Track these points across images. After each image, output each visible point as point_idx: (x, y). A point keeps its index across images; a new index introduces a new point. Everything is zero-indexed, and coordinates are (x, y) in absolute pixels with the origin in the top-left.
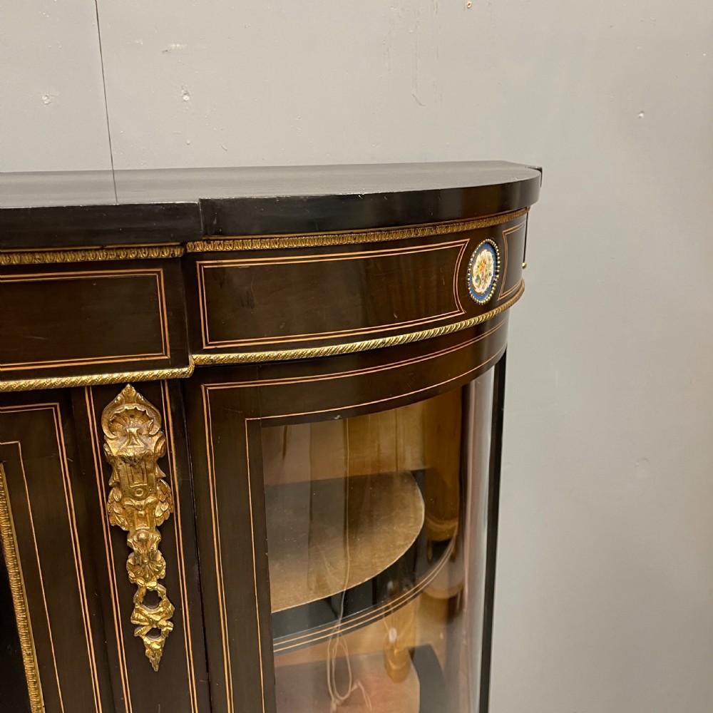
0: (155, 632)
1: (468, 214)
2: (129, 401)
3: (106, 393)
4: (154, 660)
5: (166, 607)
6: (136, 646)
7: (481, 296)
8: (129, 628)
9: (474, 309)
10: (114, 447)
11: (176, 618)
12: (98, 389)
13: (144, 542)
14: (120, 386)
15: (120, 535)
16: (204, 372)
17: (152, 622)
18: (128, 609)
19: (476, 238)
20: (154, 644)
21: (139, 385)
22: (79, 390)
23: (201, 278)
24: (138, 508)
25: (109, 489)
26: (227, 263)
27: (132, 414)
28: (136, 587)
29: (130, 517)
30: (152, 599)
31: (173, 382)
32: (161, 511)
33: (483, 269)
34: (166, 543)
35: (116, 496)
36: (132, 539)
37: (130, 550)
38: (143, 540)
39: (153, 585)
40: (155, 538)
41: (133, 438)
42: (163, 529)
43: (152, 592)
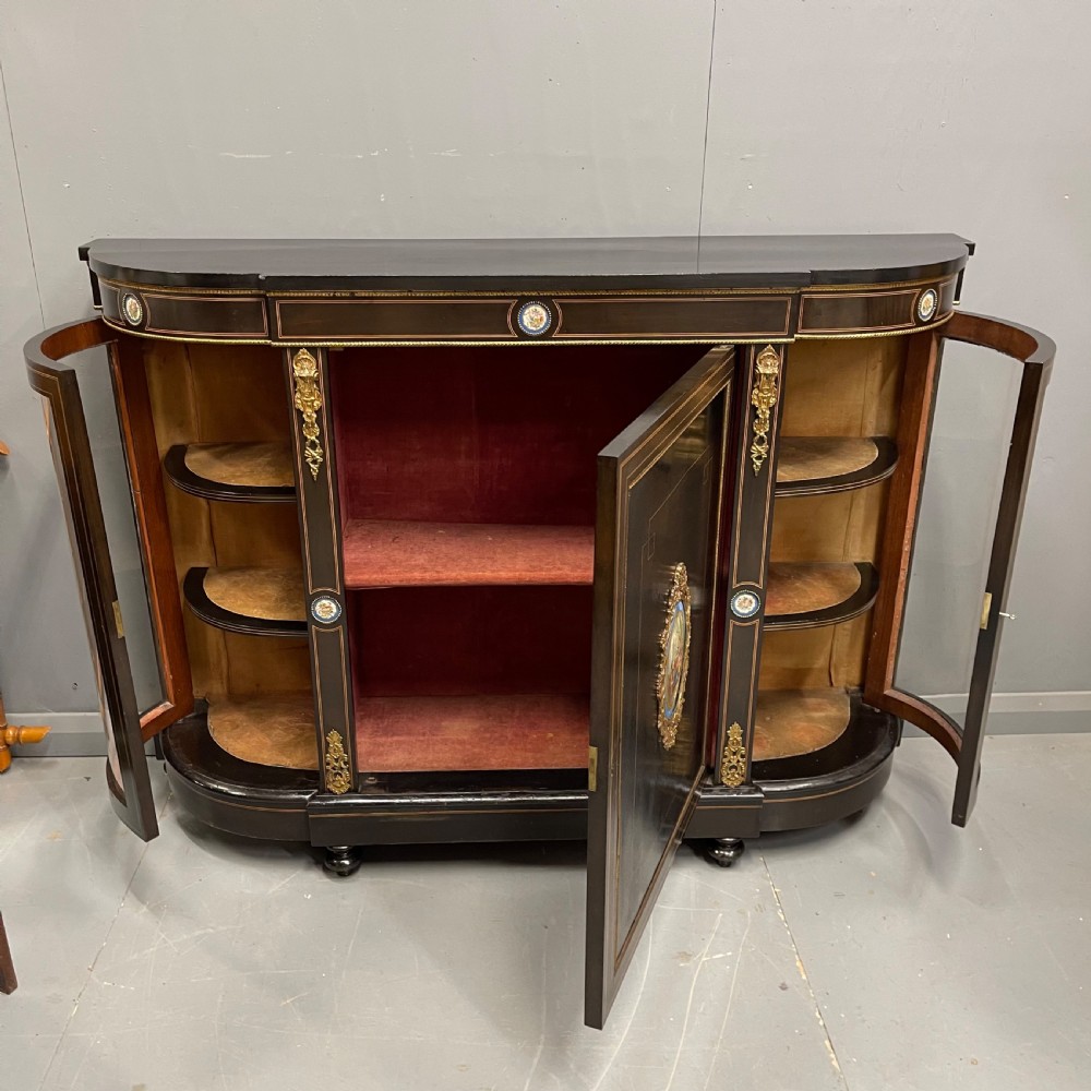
0: (759, 458)
1: (921, 278)
2: (769, 352)
3: (760, 347)
4: (757, 470)
5: (765, 446)
6: (750, 462)
7: (924, 317)
8: (749, 453)
9: (921, 323)
10: (761, 369)
11: (768, 453)
12: (756, 345)
14: (767, 344)
15: (754, 409)
16: (799, 342)
17: (759, 452)
18: (750, 444)
19: (924, 289)
20: (758, 463)
21: (773, 345)
22: (750, 345)
23: (802, 302)
24: (764, 398)
25: (753, 388)
26: (814, 296)
27: (769, 356)
28: (755, 434)
29: (760, 402)
30: (761, 441)
31: (786, 344)
32: (773, 401)
33: (927, 304)
34: (771, 416)
35: (756, 391)
36: (759, 412)
37: (757, 417)
38: (764, 412)
39: (762, 434)
40: (768, 412)
41: (769, 366)
42: (772, 409)
43: (761, 438)
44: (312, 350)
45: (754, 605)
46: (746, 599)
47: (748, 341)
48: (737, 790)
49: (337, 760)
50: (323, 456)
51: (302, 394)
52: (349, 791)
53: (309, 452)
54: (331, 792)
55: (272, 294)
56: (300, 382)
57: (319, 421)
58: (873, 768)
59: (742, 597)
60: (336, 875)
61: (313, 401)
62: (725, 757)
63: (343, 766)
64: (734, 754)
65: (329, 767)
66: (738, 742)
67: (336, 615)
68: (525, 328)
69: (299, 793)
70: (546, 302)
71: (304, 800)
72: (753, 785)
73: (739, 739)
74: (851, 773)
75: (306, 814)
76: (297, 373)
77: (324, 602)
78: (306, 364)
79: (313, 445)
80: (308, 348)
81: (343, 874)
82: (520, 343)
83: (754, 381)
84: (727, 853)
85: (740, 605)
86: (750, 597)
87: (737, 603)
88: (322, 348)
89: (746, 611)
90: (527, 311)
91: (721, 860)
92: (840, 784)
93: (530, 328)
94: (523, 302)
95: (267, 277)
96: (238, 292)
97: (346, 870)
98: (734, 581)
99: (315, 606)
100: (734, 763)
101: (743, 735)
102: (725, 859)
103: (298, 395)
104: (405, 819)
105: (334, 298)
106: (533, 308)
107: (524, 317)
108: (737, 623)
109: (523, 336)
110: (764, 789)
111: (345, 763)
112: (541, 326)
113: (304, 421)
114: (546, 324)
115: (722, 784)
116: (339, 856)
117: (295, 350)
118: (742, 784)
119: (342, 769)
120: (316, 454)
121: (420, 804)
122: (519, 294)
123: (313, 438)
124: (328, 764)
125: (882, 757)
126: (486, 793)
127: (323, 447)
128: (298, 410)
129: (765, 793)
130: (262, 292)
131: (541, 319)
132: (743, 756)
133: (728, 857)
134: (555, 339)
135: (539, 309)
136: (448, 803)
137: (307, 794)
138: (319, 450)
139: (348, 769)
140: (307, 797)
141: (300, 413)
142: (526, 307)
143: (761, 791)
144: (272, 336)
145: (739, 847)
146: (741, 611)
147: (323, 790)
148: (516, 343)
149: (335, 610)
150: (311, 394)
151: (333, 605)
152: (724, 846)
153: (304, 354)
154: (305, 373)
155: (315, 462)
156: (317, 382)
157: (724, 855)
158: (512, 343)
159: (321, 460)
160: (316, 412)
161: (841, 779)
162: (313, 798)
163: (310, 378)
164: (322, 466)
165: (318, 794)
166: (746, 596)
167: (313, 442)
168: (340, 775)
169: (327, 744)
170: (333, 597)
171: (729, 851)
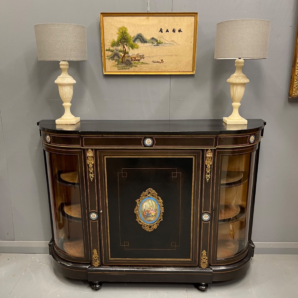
0: (208, 178)
1: (250, 132)
3: (207, 150)
4: (207, 181)
5: (210, 175)
6: (206, 179)
7: (252, 142)
8: (205, 177)
9: (250, 144)
10: (207, 155)
11: (210, 177)
12: (206, 149)
13: (209, 167)
14: (209, 149)
15: (206, 165)
16: (218, 149)
17: (208, 176)
18: (205, 175)
19: (251, 135)
20: (208, 179)
21: (211, 149)
22: (204, 149)
23: (218, 139)
25: (206, 160)
26: (221, 137)
27: (209, 152)
28: (207, 172)
29: (208, 164)
30: (208, 174)
31: (214, 149)
32: (211, 163)
33: (252, 139)
34: (211, 167)
35: (206, 161)
36: (207, 166)
37: (207, 167)
38: (209, 166)
39: (209, 172)
40: (210, 166)
41: (209, 155)
42: (211, 166)
43: (208, 173)
44: (92, 149)
45: (208, 217)
46: (206, 216)
47: (204, 148)
48: (205, 269)
49: (96, 257)
50: (94, 176)
51: (89, 160)
52: (99, 266)
53: (90, 175)
54: (94, 266)
55: (82, 136)
56: (89, 157)
57: (93, 167)
58: (245, 263)
59: (205, 215)
60: (95, 290)
61: (92, 162)
62: (202, 259)
63: (97, 259)
64: (204, 259)
65: (93, 259)
66: (205, 256)
67: (96, 217)
68: (146, 144)
69: (85, 266)
70: (151, 138)
71: (87, 268)
72: (210, 268)
73: (206, 254)
74: (238, 265)
75: (87, 272)
76: (88, 155)
77: (93, 214)
78: (90, 153)
79: (91, 173)
80: (91, 149)
81: (96, 289)
82: (145, 148)
83: (206, 158)
84: (203, 287)
85: (205, 217)
86: (207, 215)
87: (204, 217)
88: (95, 149)
89: (206, 219)
90: (146, 140)
91: (201, 289)
92: (234, 268)
93: (147, 144)
94: (145, 138)
95: (81, 132)
96: (74, 135)
97: (97, 288)
98: (203, 211)
99: (91, 214)
100: (204, 261)
101: (207, 254)
102: (202, 289)
103: (88, 160)
104: (114, 274)
105: (98, 137)
106: (148, 139)
107: (146, 142)
108: (204, 222)
109: (145, 146)
110: (213, 269)
111: (98, 258)
112: (150, 144)
113: (89, 167)
114: (151, 143)
115: (201, 267)
116: (96, 284)
117: (88, 149)
118: (207, 267)
119: (97, 260)
120: (92, 175)
121: (118, 270)
122: (144, 136)
123: (92, 171)
124: (93, 258)
125: (247, 260)
126: (136, 268)
127: (94, 174)
128: (88, 164)
129: (213, 270)
130: (80, 135)
131: (150, 142)
132: (207, 259)
133: (203, 288)
134: (154, 147)
135: (149, 139)
136: (125, 270)
137: (88, 266)
138: (93, 174)
139: (99, 260)
140: (87, 267)
141: (88, 165)
142: (147, 139)
143: (212, 270)
144: (82, 146)
145: (206, 286)
146: (205, 219)
147: (92, 266)
148: (144, 148)
149: (96, 216)
150: (91, 160)
151: (95, 215)
152: (202, 285)
153: (90, 150)
154: (90, 155)
155: (92, 177)
156: (93, 157)
157: (202, 288)
158: (143, 148)
159: (93, 177)
160: (93, 165)
161: (235, 267)
162: (89, 268)
163: (91, 156)
164: (94, 179)
165: (90, 266)
166: (206, 215)
167: (91, 172)
168: (97, 261)
169: (93, 253)
170: (96, 213)
171: (204, 287)
